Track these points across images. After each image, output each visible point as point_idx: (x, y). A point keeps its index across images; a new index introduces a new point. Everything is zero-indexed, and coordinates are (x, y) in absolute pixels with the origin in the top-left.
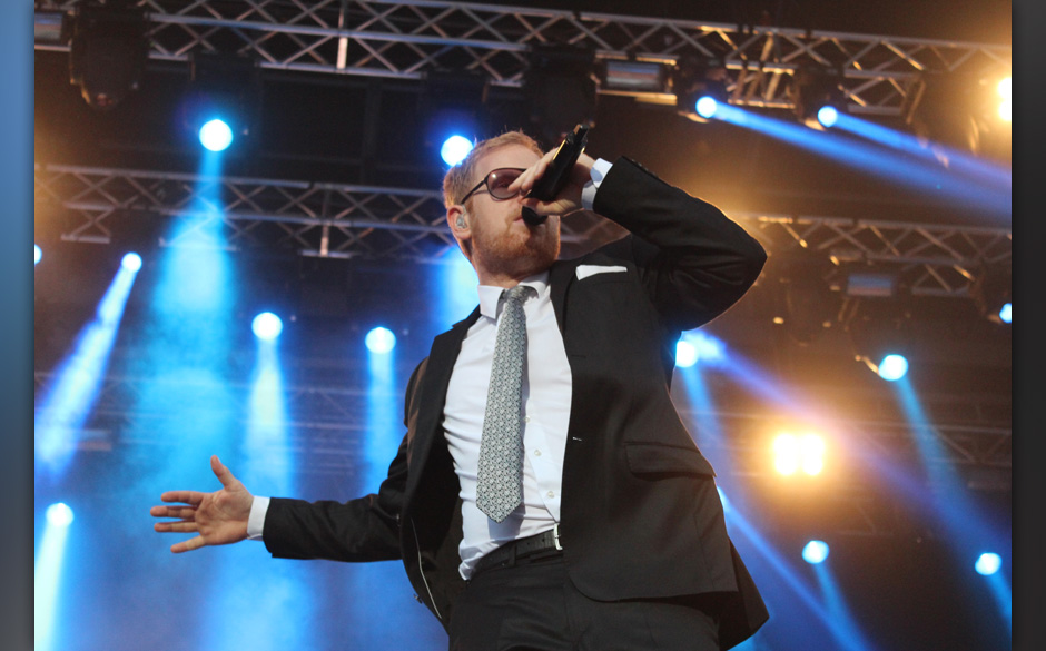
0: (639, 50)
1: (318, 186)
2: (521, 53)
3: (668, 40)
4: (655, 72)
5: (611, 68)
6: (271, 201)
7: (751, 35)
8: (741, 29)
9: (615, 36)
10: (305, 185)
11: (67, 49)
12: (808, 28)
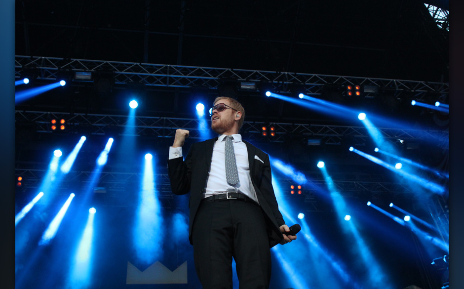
0: (249, 78)
1: (162, 118)
2: (217, 80)
3: (257, 76)
4: (254, 84)
5: (242, 84)
6: (149, 122)
7: (280, 74)
8: (277, 72)
9: (243, 75)
10: (159, 118)
11: (93, 82)
12: (295, 72)
